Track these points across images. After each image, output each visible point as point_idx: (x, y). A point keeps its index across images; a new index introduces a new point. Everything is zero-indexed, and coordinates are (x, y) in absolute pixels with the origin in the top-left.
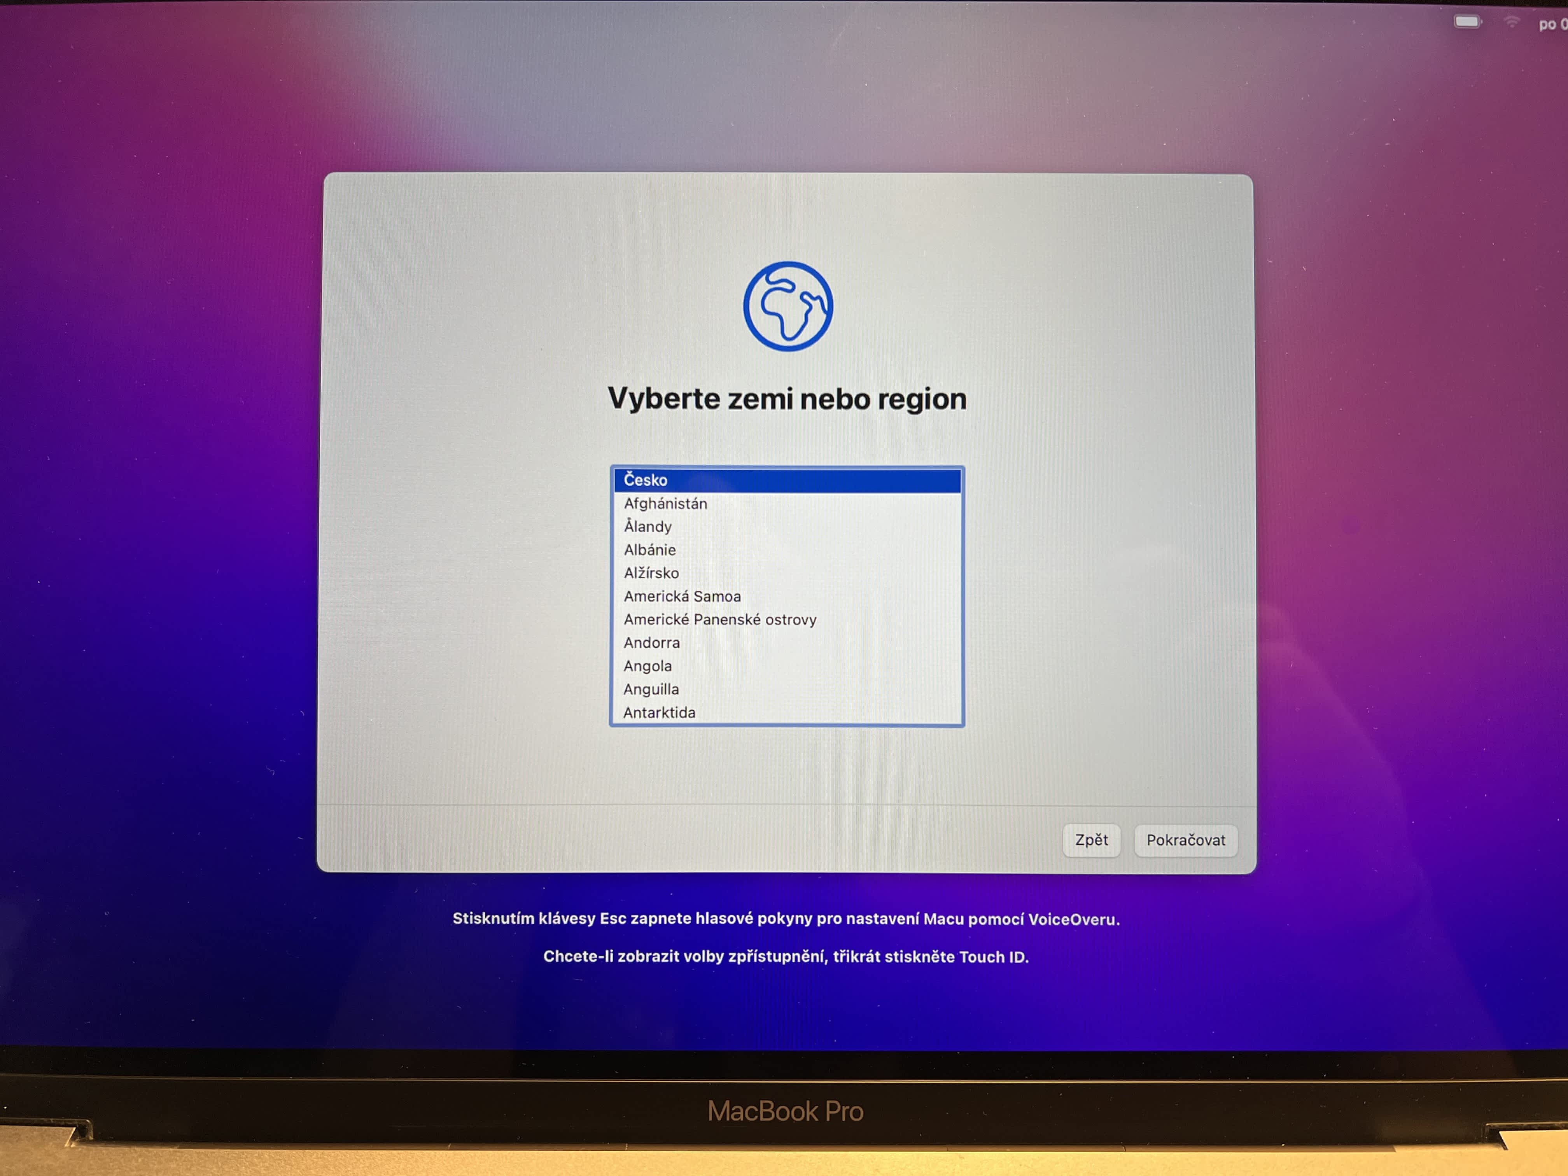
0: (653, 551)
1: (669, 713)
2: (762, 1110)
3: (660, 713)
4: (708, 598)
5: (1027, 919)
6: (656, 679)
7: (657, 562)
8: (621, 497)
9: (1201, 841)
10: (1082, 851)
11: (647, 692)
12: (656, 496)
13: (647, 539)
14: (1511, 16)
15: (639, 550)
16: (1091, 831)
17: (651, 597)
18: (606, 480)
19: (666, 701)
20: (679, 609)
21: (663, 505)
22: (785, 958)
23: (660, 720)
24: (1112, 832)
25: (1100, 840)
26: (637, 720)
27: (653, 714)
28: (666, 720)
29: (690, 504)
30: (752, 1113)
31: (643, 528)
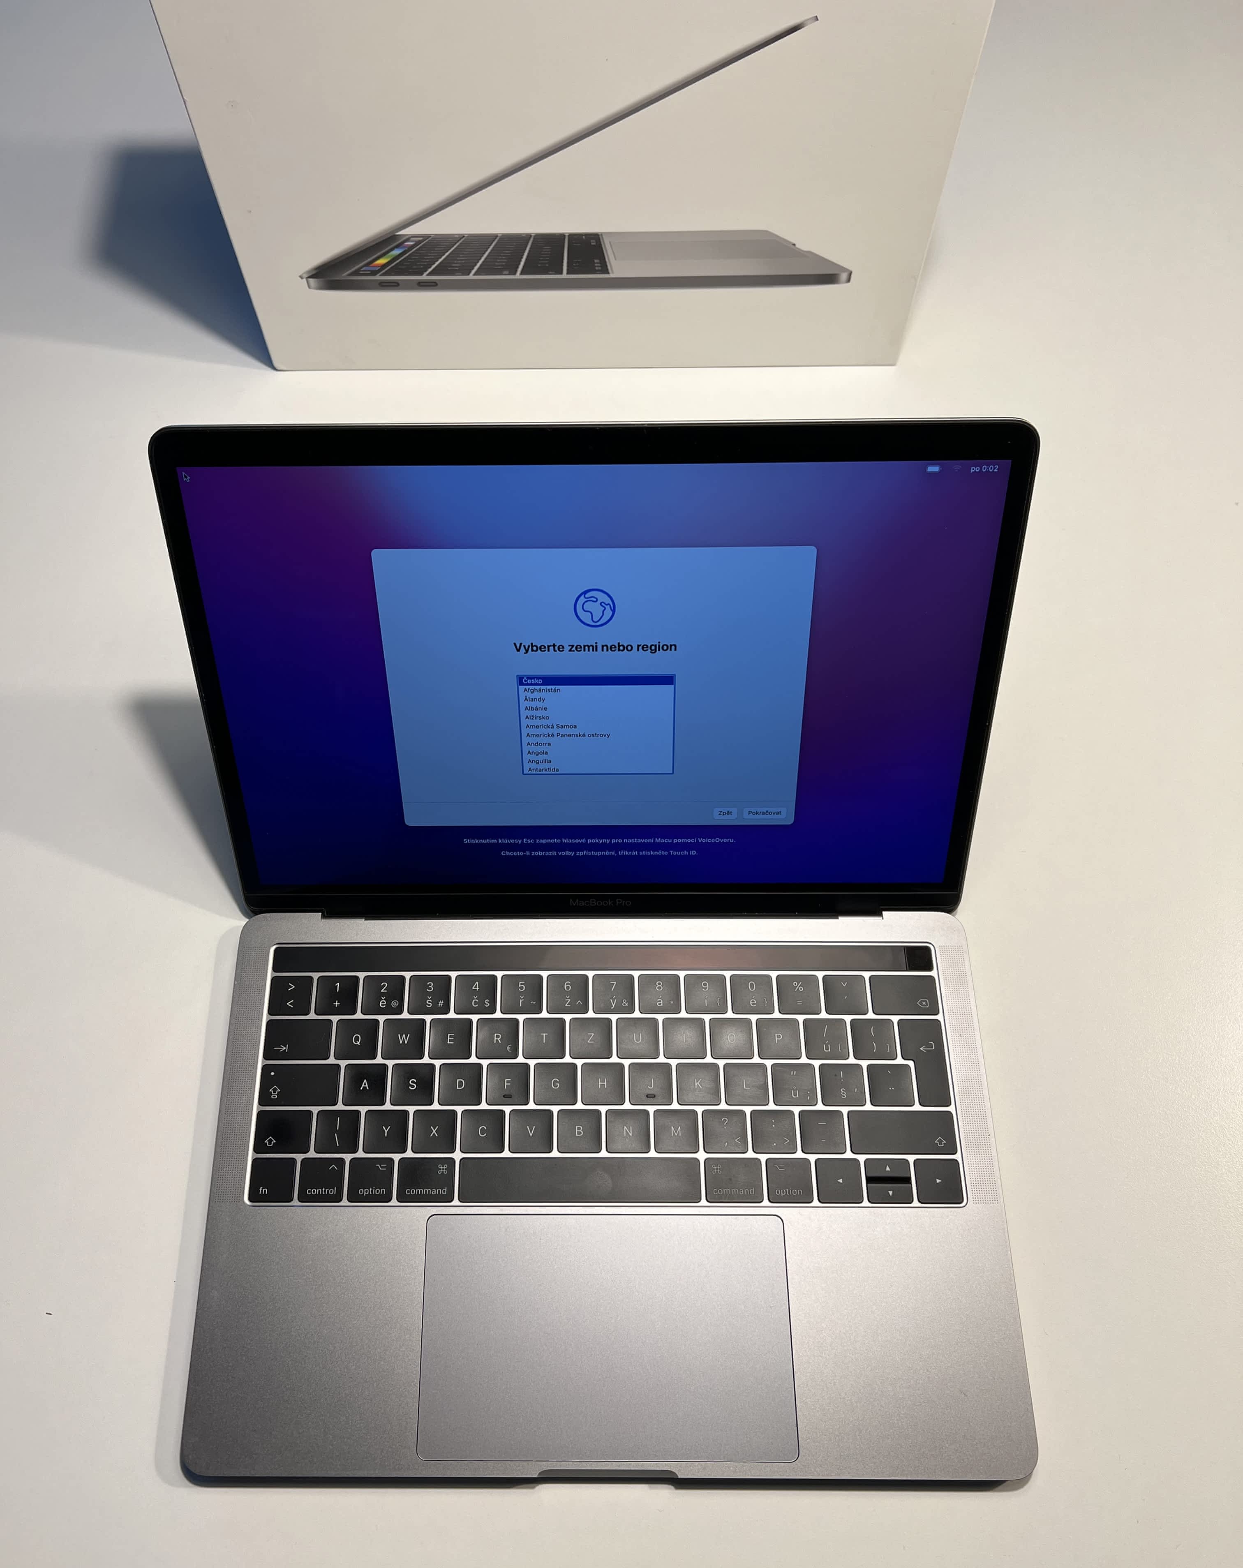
0: (537, 709)
1: (547, 770)
2: (591, 902)
3: (544, 770)
4: (562, 727)
5: (697, 840)
6: (541, 757)
7: (539, 713)
8: (522, 688)
9: (770, 813)
10: (722, 817)
11: (538, 762)
12: (538, 687)
13: (534, 704)
14: (956, 465)
15: (531, 708)
16: (725, 810)
17: (537, 727)
18: (515, 681)
19: (547, 766)
20: (550, 731)
21: (540, 690)
22: (599, 853)
23: (544, 772)
24: (734, 811)
25: (728, 813)
26: (534, 772)
27: (540, 770)
28: (546, 772)
29: (553, 690)
30: (587, 903)
31: (532, 700)
